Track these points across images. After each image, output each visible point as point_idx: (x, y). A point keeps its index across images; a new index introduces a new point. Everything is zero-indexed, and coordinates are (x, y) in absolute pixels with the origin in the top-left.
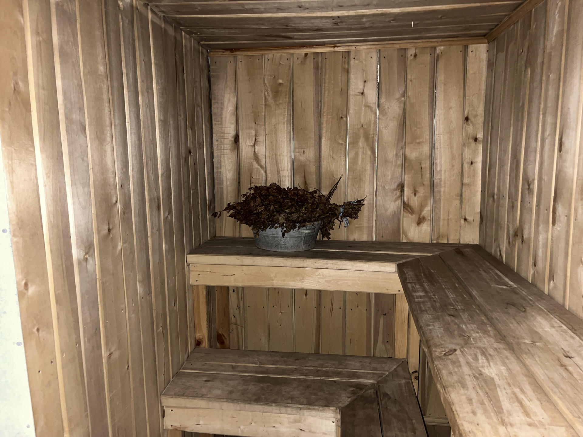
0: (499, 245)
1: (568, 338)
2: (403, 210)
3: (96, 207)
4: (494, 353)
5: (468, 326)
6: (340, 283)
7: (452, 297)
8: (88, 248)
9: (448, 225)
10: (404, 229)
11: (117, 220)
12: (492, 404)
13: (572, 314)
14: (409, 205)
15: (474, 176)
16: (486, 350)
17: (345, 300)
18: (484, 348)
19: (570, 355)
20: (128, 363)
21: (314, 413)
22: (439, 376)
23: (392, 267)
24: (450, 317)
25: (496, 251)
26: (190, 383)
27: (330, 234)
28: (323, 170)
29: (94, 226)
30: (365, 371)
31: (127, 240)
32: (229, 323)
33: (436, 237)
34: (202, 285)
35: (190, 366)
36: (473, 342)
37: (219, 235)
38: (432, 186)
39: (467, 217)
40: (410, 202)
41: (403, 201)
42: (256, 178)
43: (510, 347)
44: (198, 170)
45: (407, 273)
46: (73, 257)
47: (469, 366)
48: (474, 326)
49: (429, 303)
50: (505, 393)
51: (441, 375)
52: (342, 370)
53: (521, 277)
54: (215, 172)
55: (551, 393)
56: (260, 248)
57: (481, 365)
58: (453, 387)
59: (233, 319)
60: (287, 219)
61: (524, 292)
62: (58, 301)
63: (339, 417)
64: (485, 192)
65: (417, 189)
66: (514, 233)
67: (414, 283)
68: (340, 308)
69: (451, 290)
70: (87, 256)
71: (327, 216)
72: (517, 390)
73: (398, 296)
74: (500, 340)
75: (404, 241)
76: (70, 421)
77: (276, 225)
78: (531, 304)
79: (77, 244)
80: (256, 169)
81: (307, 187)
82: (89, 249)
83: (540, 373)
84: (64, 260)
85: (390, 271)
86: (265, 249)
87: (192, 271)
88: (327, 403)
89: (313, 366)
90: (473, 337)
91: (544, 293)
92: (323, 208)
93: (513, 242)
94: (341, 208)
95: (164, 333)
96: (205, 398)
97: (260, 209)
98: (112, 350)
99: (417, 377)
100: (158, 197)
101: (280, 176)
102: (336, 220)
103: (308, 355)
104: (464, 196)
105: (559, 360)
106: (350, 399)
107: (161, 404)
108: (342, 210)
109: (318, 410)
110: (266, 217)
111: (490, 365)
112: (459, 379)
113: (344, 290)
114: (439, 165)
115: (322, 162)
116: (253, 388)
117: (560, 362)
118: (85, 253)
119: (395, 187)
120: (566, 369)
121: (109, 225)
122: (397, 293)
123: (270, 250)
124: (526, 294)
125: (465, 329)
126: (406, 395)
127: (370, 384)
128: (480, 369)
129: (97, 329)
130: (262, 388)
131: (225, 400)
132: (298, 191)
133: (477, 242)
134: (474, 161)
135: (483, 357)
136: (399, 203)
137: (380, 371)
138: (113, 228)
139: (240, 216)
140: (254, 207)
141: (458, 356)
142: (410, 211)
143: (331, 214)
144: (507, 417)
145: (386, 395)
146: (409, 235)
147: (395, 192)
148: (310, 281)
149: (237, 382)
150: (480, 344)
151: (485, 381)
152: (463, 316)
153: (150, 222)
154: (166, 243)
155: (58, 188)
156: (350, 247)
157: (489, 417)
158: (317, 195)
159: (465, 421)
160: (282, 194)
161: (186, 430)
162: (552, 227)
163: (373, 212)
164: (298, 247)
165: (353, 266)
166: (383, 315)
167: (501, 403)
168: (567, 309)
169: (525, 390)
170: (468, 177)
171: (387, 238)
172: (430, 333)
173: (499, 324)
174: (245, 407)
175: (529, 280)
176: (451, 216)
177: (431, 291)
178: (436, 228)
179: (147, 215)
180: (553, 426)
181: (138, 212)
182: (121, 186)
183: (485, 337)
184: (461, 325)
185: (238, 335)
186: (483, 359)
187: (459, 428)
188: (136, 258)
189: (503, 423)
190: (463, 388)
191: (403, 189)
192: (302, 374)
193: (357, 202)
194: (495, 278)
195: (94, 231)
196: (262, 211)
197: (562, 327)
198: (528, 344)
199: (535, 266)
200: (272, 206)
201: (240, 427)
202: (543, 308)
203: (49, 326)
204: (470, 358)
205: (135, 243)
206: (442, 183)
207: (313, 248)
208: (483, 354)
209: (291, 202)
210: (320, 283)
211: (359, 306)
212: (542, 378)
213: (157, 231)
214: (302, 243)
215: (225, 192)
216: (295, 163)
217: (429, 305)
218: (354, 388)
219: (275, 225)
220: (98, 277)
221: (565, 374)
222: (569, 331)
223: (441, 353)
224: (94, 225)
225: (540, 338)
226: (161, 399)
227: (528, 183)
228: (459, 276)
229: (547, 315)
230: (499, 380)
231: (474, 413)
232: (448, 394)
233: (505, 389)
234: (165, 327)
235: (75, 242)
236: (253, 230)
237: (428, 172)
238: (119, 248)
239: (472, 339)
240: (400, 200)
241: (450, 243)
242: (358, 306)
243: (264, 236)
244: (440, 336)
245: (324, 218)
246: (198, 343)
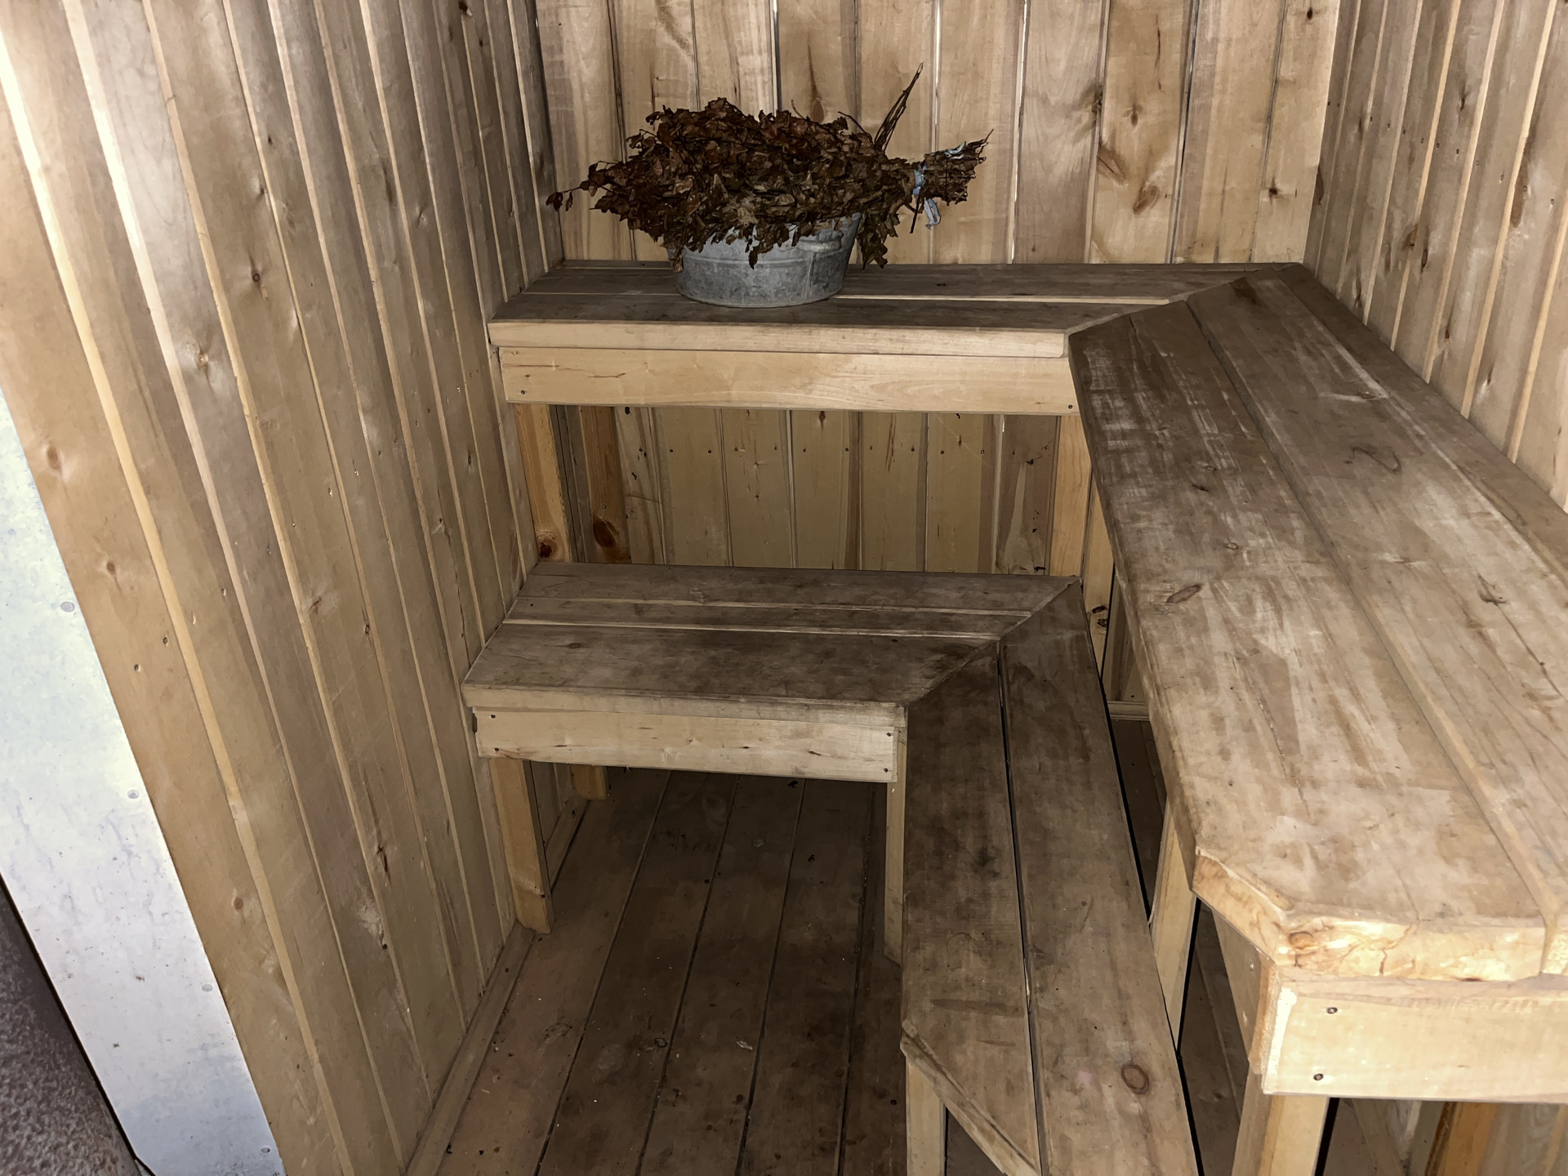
0: (1359, 271)
1: (1500, 546)
2: (1098, 169)
3: (205, 215)
4: (1298, 593)
5: (1241, 516)
6: (909, 391)
7: (1208, 435)
8: (207, 336)
9: (1222, 210)
10: (1096, 223)
11: (276, 246)
12: (1272, 729)
13: (1526, 477)
14: (1113, 151)
15: (1313, 55)
16: (1278, 583)
17: (927, 428)
18: (1274, 578)
19: (1496, 595)
20: (366, 619)
21: (841, 716)
22: (1150, 657)
23: (1051, 346)
24: (1197, 493)
25: (1347, 287)
26: (530, 653)
27: (885, 250)
28: (866, 50)
29: (211, 270)
30: (972, 612)
31: (316, 299)
32: (622, 495)
33: (1184, 247)
34: (538, 404)
35: (528, 610)
36: (1248, 563)
37: (574, 258)
38: (1186, 90)
39: (1279, 186)
40: (1117, 144)
41: (1097, 140)
42: (668, 80)
43: (1344, 578)
44: (494, 63)
45: (1094, 363)
46: (167, 364)
47: (1228, 630)
48: (1253, 518)
49: (1144, 454)
50: (1310, 700)
51: (1154, 658)
52: (913, 610)
53: (1405, 365)
54: (545, 64)
55: (1429, 699)
56: (689, 296)
57: (1258, 625)
58: (1180, 687)
59: (631, 484)
60: (761, 214)
61: (1404, 414)
62: (149, 487)
63: (903, 723)
64: (1339, 105)
65: (1141, 103)
66: (1404, 239)
67: (1109, 392)
68: (913, 450)
69: (1207, 410)
70: (206, 358)
71: (876, 199)
72: (1341, 693)
73: (1067, 419)
74: (1317, 556)
75: (1095, 261)
76: (239, 772)
77: (730, 232)
78: (1416, 449)
79: (171, 326)
80: (665, 52)
81: (819, 103)
82: (209, 337)
83: (1406, 644)
84: (142, 377)
85: (1048, 353)
86: (704, 300)
87: (509, 366)
88: (873, 693)
89: (842, 601)
90: (1248, 549)
91: (1458, 412)
92: (864, 175)
93: (1396, 266)
94: (917, 173)
95: (452, 536)
96: (571, 689)
97: (682, 186)
98: (318, 594)
99: (1104, 620)
100: (383, 163)
101: (738, 72)
102: (904, 206)
103: (829, 573)
104: (1275, 121)
105: (1465, 609)
106: (929, 683)
107: (464, 705)
108: (919, 178)
109: (851, 708)
110: (701, 208)
111: (1281, 625)
112: (1198, 665)
113: (922, 408)
114: (1211, 21)
115: (863, 22)
116: (690, 660)
117: (1467, 615)
118: (199, 352)
119: (1078, 97)
120: (1480, 634)
121: (253, 264)
122: (1065, 411)
123: (717, 303)
124: (1409, 418)
125: (1232, 526)
126: (1071, 668)
127: (983, 645)
128: (1255, 636)
129: (271, 548)
130: (713, 661)
131: (623, 692)
132: (790, 125)
133: (1298, 258)
134: (1316, 7)
135: (1268, 604)
136: (1085, 147)
137: (1009, 610)
138: (265, 271)
139: (627, 207)
140: (666, 176)
141: (1204, 603)
142: (1116, 169)
143: (889, 191)
144: (1306, 763)
145: (1021, 670)
146: (1110, 241)
147: (1076, 114)
148: (829, 388)
149: (649, 647)
150: (1264, 568)
151: (1264, 668)
152: (1230, 489)
153: (370, 239)
154: (424, 296)
155: (86, 171)
156: (941, 287)
157: (1259, 763)
158: (847, 132)
159: (1199, 775)
160: (745, 134)
161: (533, 758)
162: (1510, 230)
163: (1010, 177)
164: (795, 293)
165: (946, 344)
166: (1026, 464)
167: (1296, 725)
168: (1514, 461)
169: (1362, 691)
170: (1295, 60)
171: (1048, 251)
172: (1140, 539)
173: (1323, 510)
174: (673, 705)
175: (1425, 376)
176: (1232, 183)
177: (1153, 415)
178: (1185, 219)
179: (361, 220)
180: (1420, 788)
181: (333, 215)
182: (270, 140)
183: (1279, 549)
184: (1222, 515)
185: (647, 523)
186: (1266, 611)
187: (1182, 792)
188: (346, 347)
189: (1294, 778)
190: (1206, 688)
191: (1100, 104)
192: (813, 623)
193: (963, 151)
194: (1332, 371)
195: (212, 284)
196: (687, 194)
197: (1489, 514)
198: (1389, 563)
199: (1447, 336)
200: (716, 175)
201: (663, 750)
202: (1447, 460)
203: (138, 553)
204: (1234, 609)
205: (337, 305)
206: (1217, 79)
207: (838, 294)
208: (1270, 595)
209: (771, 159)
210: (857, 391)
211: (963, 443)
212: (1414, 658)
213: (395, 263)
214: (807, 281)
215: (580, 127)
216: (782, 29)
217: (1143, 457)
218: (943, 656)
219: (726, 231)
220: (246, 412)
221: (1474, 648)
222: (1508, 527)
223: (1162, 597)
224: (208, 267)
225: (1427, 548)
226: (464, 692)
227: (1461, 89)
228: (1234, 369)
229: (1457, 479)
230: (1301, 666)
231: (1225, 754)
232: (1166, 707)
233: (1311, 689)
234: (450, 518)
235: (165, 323)
236: (667, 248)
237: (1178, 46)
238: (294, 324)
239: (1245, 555)
240: (1090, 138)
241: (1223, 261)
242: (960, 442)
243: (697, 263)
244: (1162, 547)
245: (869, 204)
246: (545, 551)
